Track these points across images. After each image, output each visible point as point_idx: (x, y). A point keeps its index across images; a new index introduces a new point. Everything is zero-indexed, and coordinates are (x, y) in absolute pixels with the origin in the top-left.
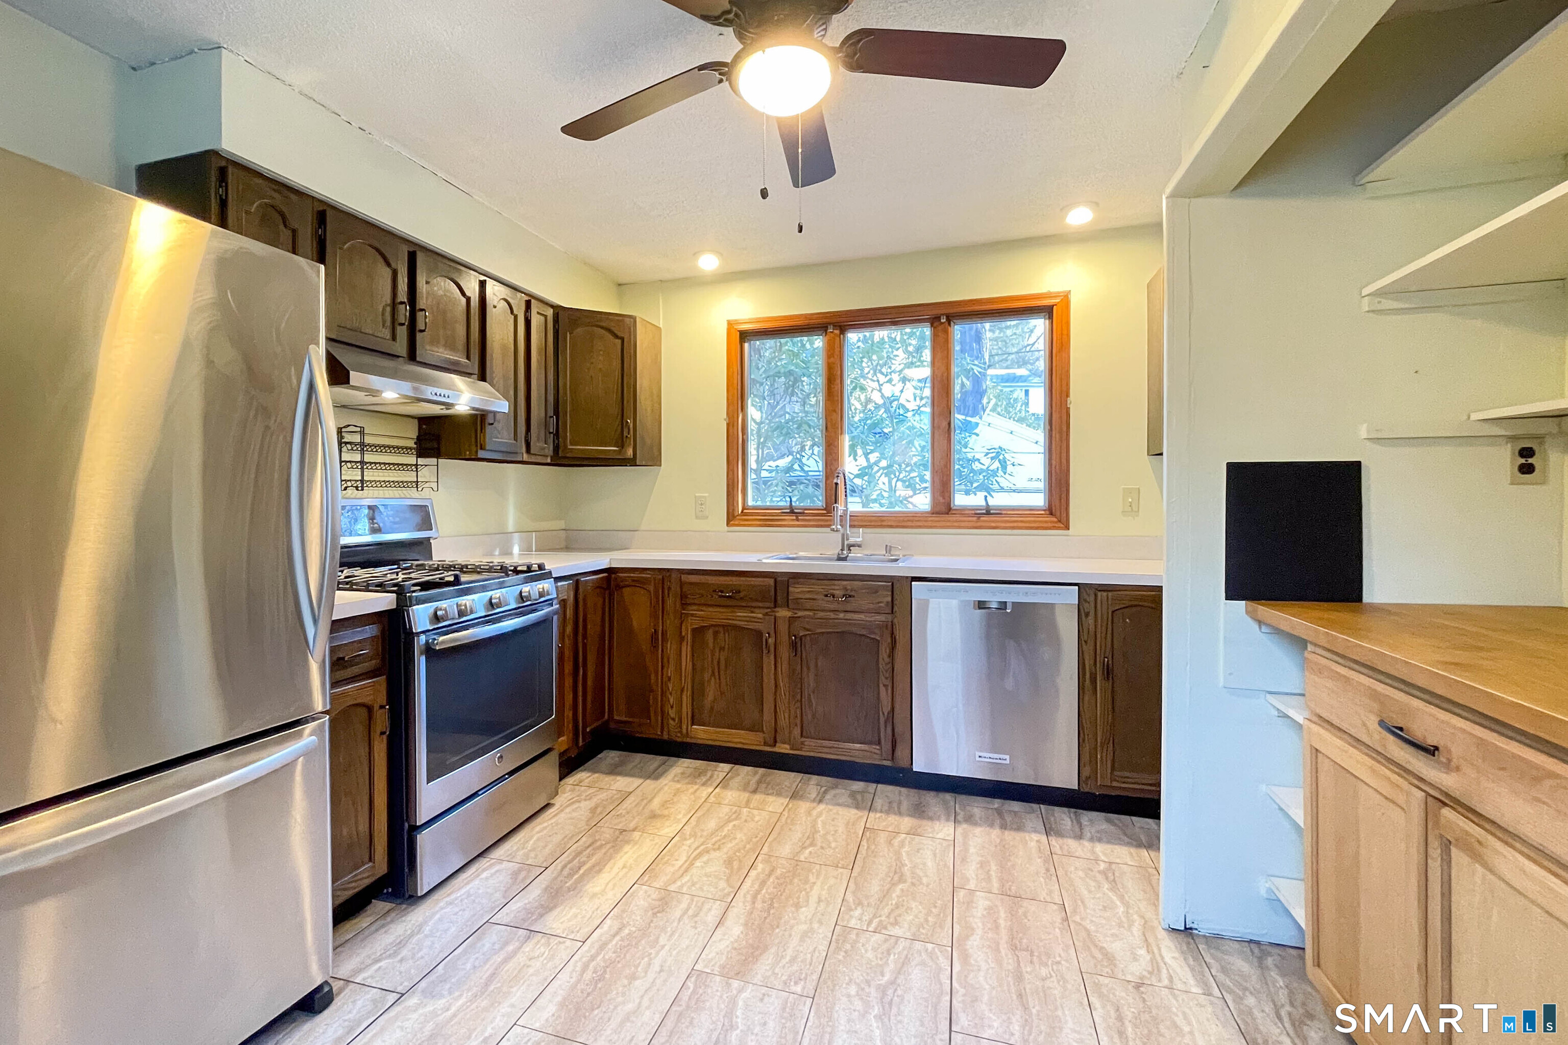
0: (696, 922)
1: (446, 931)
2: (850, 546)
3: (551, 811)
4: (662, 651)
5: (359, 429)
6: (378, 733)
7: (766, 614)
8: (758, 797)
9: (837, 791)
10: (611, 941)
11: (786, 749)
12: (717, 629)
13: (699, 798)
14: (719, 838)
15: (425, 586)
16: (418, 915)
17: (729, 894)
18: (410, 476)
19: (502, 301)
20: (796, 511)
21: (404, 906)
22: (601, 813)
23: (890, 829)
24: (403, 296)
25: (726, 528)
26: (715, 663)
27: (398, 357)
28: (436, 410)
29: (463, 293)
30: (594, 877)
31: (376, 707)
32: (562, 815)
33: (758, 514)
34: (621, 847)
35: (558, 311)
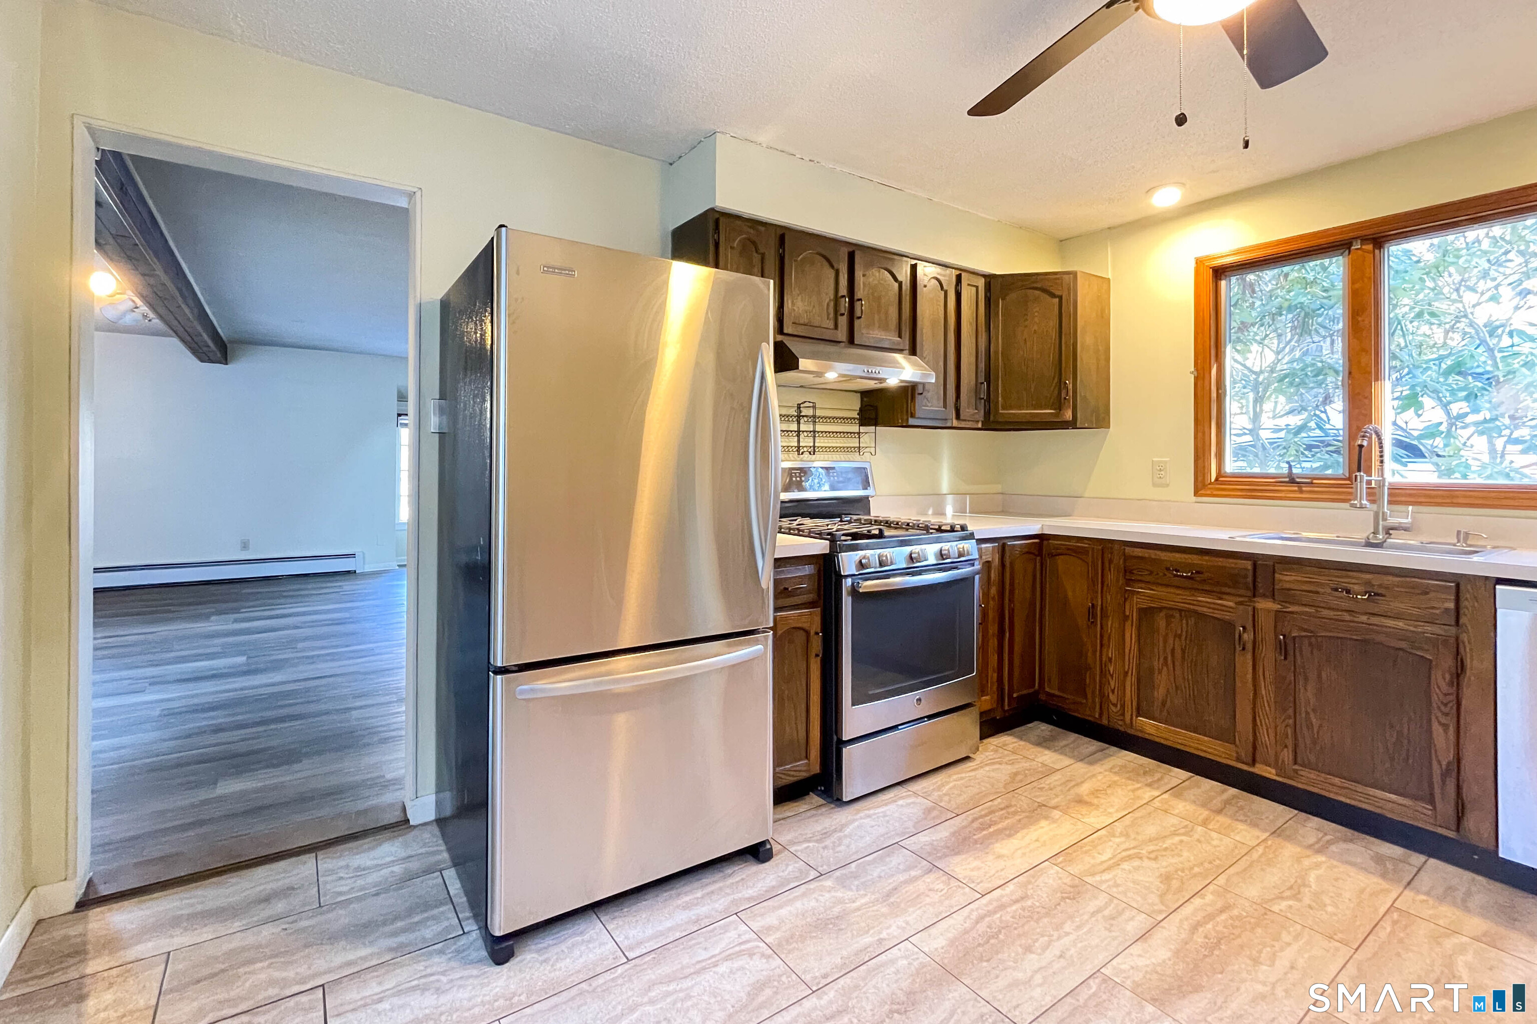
0: (1112, 925)
1: (862, 837)
2: (1388, 531)
3: (969, 765)
4: (1102, 628)
5: (811, 405)
6: (814, 655)
7: (1241, 603)
8: (1221, 818)
9: (1351, 846)
10: (1010, 905)
11: (1270, 773)
12: (1171, 612)
13: (1139, 798)
14: (1158, 848)
15: (855, 536)
16: (841, 816)
17: (1160, 912)
18: (854, 443)
19: (934, 282)
20: (1298, 480)
21: (833, 806)
22: (1021, 781)
23: (1441, 922)
24: (843, 291)
25: (1194, 499)
26: (1168, 650)
27: (840, 342)
28: (871, 385)
29: (896, 279)
30: (1003, 839)
31: (812, 633)
32: (981, 771)
33: (1242, 483)
34: (1038, 820)
35: (990, 279)
